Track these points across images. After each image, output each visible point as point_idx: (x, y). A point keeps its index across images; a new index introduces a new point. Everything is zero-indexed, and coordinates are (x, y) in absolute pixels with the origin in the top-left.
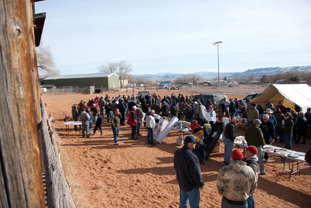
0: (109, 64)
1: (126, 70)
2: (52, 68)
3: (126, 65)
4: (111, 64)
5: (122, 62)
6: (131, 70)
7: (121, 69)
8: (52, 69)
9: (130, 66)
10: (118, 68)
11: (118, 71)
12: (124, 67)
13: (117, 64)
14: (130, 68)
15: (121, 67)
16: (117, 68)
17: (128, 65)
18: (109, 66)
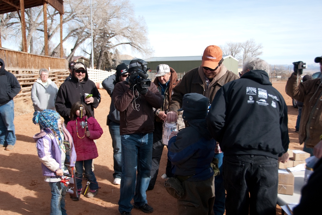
0: (229, 45)
1: (253, 54)
2: (144, 45)
3: (254, 46)
4: (232, 45)
5: (248, 41)
6: (261, 53)
7: (246, 51)
8: (144, 47)
9: (260, 47)
10: (242, 51)
11: (241, 54)
12: (250, 49)
13: (241, 44)
14: (259, 50)
15: (247, 49)
16: (240, 50)
17: (257, 46)
18: (228, 48)
